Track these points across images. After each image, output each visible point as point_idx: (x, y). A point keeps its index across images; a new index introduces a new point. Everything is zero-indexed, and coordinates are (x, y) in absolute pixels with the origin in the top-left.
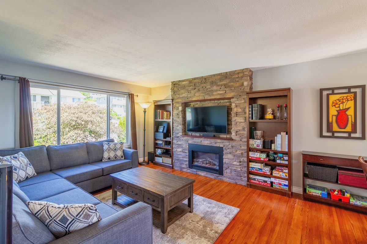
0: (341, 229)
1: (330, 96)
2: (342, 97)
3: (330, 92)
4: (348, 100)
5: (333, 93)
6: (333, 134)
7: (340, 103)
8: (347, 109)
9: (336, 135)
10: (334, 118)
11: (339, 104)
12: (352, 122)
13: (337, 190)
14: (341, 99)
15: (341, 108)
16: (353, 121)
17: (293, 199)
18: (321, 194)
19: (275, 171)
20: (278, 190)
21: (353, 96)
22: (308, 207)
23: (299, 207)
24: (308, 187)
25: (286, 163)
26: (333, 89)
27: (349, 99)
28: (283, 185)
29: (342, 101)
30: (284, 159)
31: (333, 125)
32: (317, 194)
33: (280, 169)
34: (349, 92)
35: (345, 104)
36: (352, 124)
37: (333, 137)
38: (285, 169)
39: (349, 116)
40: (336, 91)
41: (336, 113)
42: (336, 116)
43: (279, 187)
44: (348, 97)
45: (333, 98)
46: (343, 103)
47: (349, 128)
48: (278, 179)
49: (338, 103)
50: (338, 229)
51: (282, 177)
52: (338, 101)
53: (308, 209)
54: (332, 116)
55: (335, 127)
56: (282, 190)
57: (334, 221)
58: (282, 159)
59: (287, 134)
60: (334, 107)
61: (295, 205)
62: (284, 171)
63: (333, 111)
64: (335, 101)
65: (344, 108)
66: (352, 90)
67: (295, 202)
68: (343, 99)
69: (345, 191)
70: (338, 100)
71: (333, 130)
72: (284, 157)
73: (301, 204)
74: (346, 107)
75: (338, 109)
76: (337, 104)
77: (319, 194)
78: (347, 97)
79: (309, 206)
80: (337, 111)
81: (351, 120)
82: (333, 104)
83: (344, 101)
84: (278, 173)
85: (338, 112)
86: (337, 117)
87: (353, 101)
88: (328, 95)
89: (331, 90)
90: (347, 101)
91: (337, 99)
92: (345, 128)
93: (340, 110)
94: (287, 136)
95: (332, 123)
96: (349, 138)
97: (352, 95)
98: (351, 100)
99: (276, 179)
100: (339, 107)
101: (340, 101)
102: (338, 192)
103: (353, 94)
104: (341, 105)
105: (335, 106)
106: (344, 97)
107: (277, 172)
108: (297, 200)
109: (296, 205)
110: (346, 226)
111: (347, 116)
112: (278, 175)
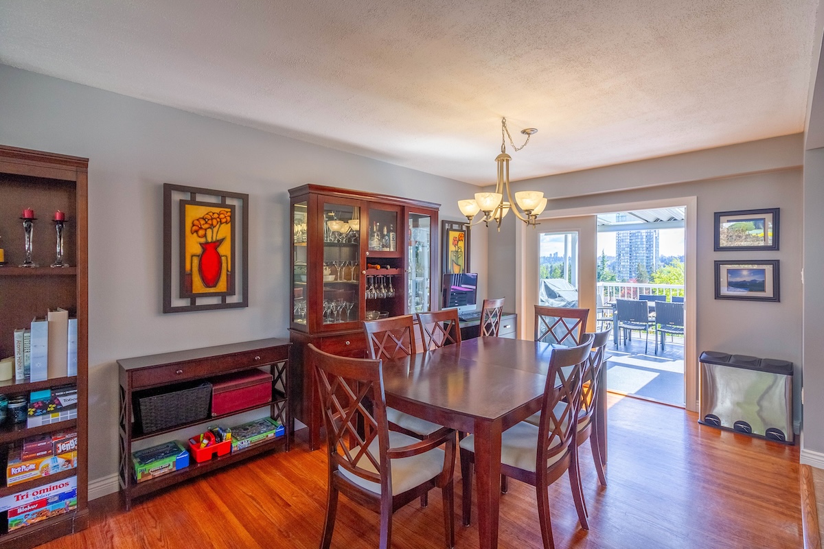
0: (245, 526)
1: (188, 207)
2: (211, 214)
3: (187, 197)
4: (221, 221)
5: (193, 202)
6: (193, 302)
7: (206, 226)
8: (220, 242)
9: (200, 302)
10: (196, 261)
11: (206, 230)
12: (227, 271)
13: (202, 435)
14: (209, 217)
15: (209, 240)
16: (229, 269)
17: (96, 528)
18: (175, 463)
19: (17, 464)
20: (31, 530)
21: (229, 214)
22: (152, 523)
23: (129, 539)
24: (140, 463)
25: (71, 415)
26: (194, 191)
27: (224, 220)
28: (57, 498)
29: (210, 222)
30: (60, 404)
31: (193, 279)
32: (166, 470)
33: (42, 449)
34: (223, 205)
35: (215, 230)
36: (227, 274)
37: (193, 308)
38: (63, 442)
39: (223, 258)
40: (199, 198)
41: (198, 250)
42: (199, 256)
43: (40, 514)
44: (222, 216)
45: (193, 213)
46: (212, 227)
47: (222, 286)
48: (30, 492)
49: (203, 227)
50: (243, 533)
51: (51, 472)
52: (202, 222)
53: (156, 528)
54: (192, 256)
55: (198, 285)
56: (51, 522)
57: (223, 516)
58: (52, 407)
59: (72, 314)
60: (195, 234)
61: (115, 544)
62: (61, 447)
63: (194, 246)
64: (198, 220)
65: (214, 239)
66: (229, 202)
67: (109, 535)
68: (212, 219)
69: (217, 429)
70: (203, 218)
71: (194, 292)
72: (61, 399)
73: (131, 528)
74: (219, 238)
75: (203, 240)
76: (201, 228)
77: (171, 467)
78: (219, 214)
79: (153, 518)
80: (201, 244)
81: (225, 265)
82: (194, 228)
83: (215, 222)
84: (32, 466)
85: (203, 248)
86: (202, 258)
87: (229, 224)
88: (183, 204)
89: (189, 194)
90: (219, 223)
91: (201, 217)
92: (215, 286)
93: (207, 243)
94: (73, 323)
95: (191, 275)
96: (223, 306)
97: (227, 212)
98: (226, 222)
99: (23, 493)
100: (205, 236)
101: (206, 223)
102: (208, 438)
103: (229, 210)
104: (209, 232)
105: (197, 231)
106: (213, 214)
107: (27, 463)
108: (112, 522)
109: (116, 540)
110: (248, 511)
111: (219, 257)
112: (37, 474)
